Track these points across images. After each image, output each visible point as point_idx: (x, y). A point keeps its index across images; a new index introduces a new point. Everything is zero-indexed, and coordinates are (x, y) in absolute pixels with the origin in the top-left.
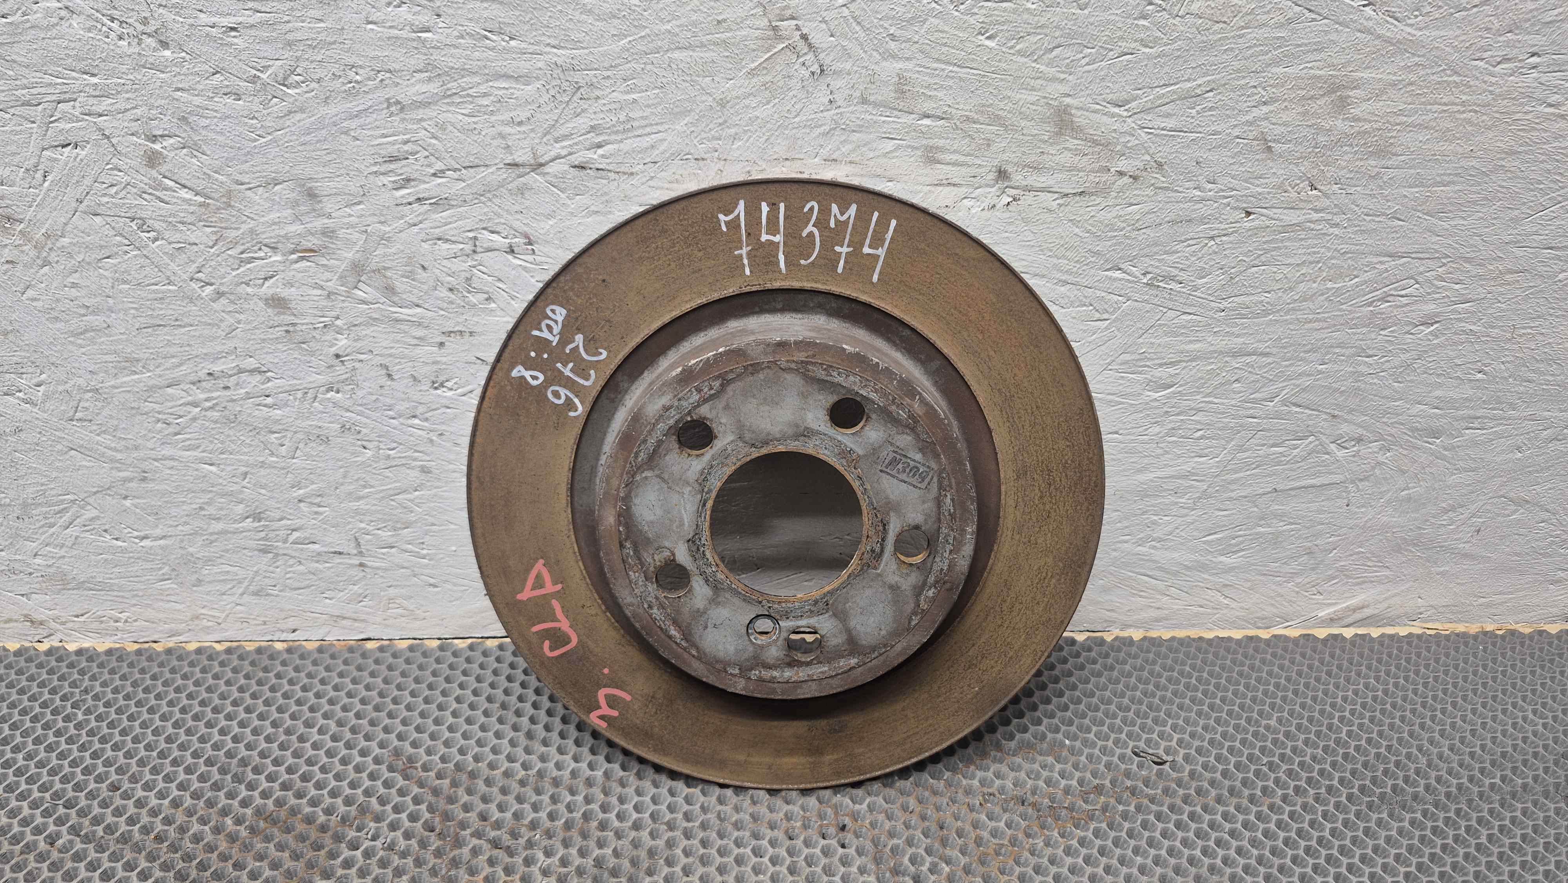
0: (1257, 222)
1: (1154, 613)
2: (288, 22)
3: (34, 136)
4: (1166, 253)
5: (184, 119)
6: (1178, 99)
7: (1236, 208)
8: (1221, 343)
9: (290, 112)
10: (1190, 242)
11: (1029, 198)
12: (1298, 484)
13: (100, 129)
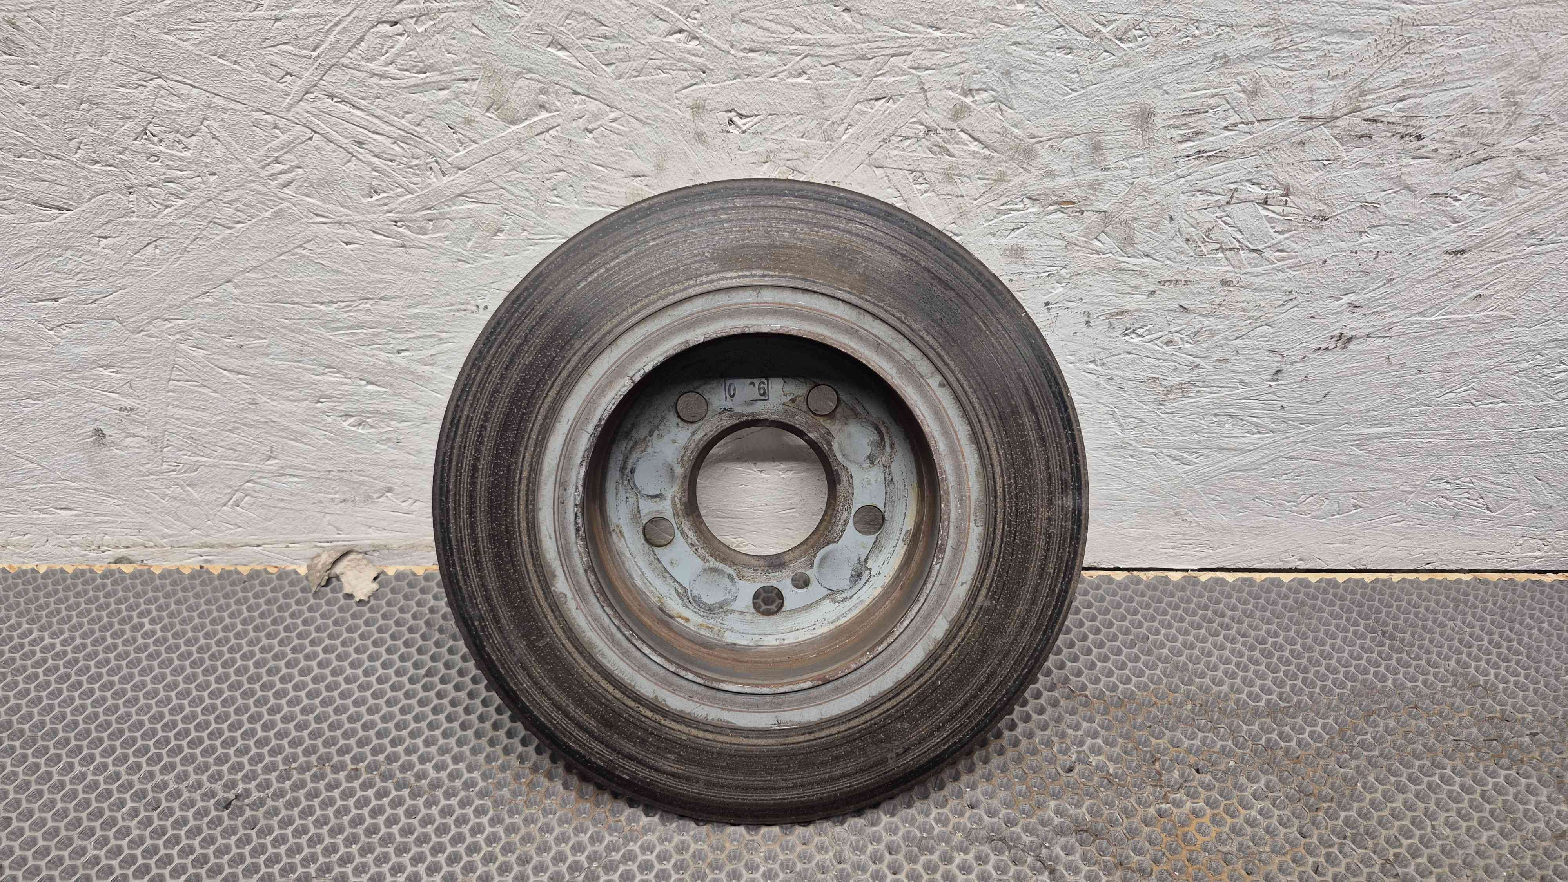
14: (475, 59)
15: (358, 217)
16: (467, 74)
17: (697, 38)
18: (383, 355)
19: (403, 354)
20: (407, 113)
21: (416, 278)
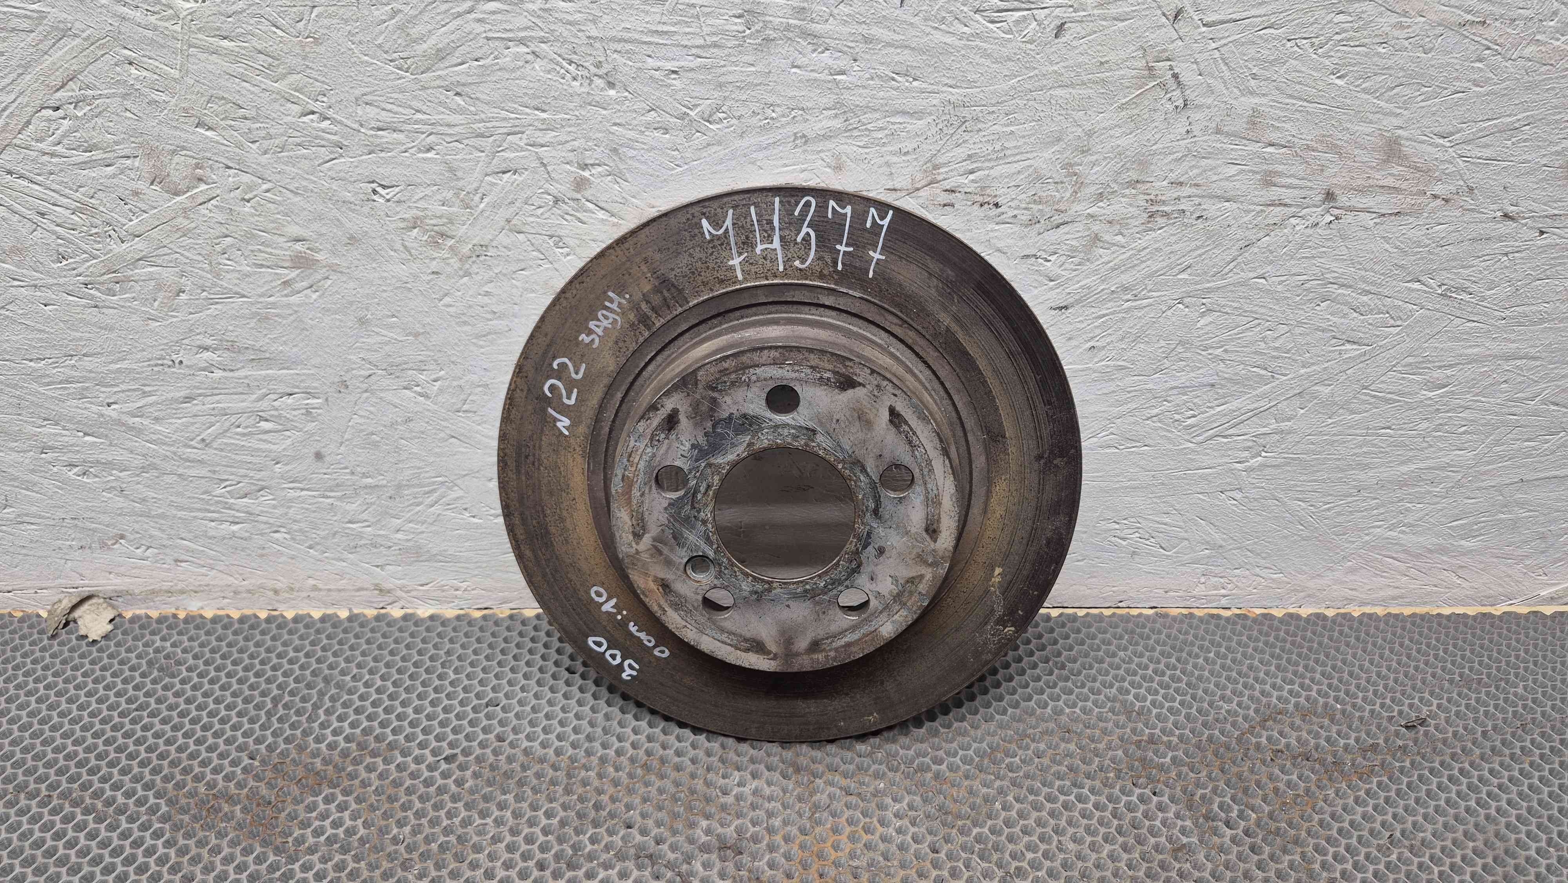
0: (1549, 241)
1: (1391, 592)
2: (724, 66)
3: (481, 164)
4: (1463, 267)
5: (615, 150)
6: (1500, 132)
7: (1532, 228)
8: (1495, 347)
9: (709, 145)
10: (1486, 258)
11: (1349, 218)
12: (1543, 475)
13: (539, 158)
14: (133, 139)
15: (51, 281)
16: (126, 152)
17: (328, 119)
18: (94, 408)
19: (113, 406)
20: (80, 187)
21: (112, 336)
